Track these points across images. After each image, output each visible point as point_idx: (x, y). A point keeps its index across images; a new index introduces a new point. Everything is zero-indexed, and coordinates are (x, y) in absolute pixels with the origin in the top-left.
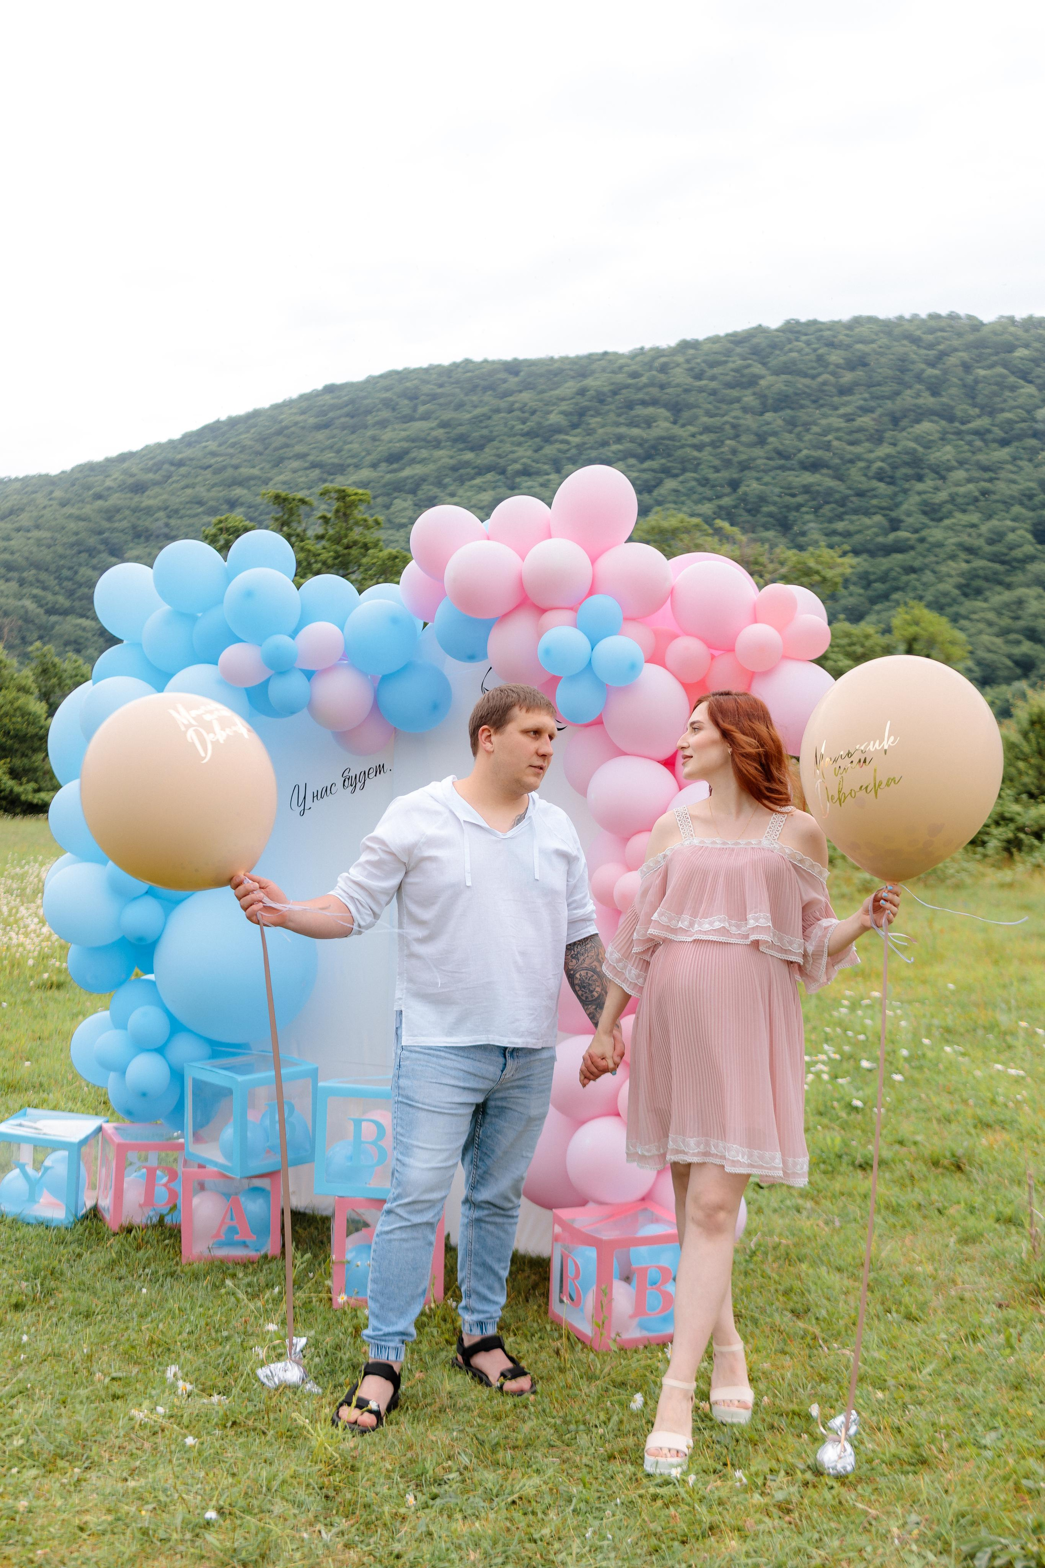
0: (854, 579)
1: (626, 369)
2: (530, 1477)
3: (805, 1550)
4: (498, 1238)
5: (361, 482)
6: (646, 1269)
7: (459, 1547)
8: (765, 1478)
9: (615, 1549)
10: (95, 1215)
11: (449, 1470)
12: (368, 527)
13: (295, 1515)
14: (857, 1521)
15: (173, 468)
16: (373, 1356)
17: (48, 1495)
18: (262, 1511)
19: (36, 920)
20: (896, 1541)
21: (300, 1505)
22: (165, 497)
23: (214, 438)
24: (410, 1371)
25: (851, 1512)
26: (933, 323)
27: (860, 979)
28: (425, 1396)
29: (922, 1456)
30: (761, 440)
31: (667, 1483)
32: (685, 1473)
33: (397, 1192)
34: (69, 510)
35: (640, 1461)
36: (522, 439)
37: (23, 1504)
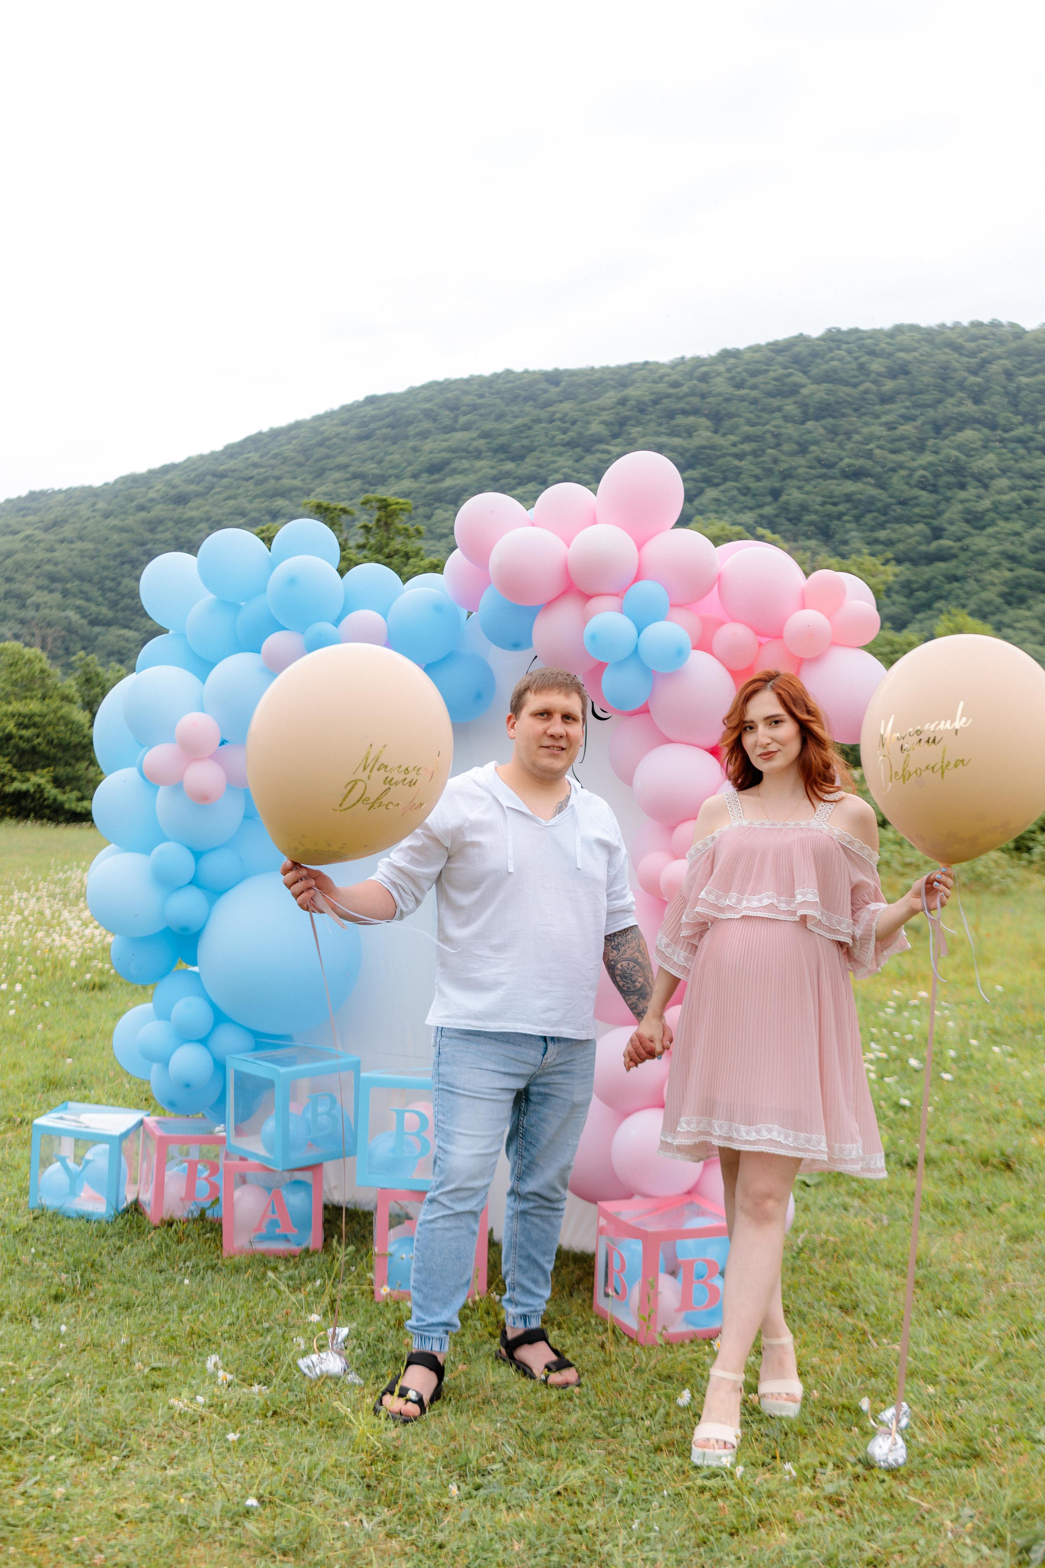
0: (897, 587)
1: (666, 379)
2: (575, 1468)
3: (857, 1542)
4: (543, 1231)
5: (402, 493)
6: (692, 1263)
7: (503, 1538)
8: (815, 1472)
9: (662, 1540)
10: (136, 1209)
11: (493, 1460)
12: (409, 537)
13: (336, 1504)
14: (909, 1514)
15: (215, 480)
16: (416, 1346)
17: (85, 1483)
18: (303, 1500)
19: (79, 923)
20: (950, 1535)
21: (342, 1494)
22: (207, 508)
23: (256, 450)
24: (453, 1363)
25: (904, 1505)
26: (974, 331)
27: (905, 982)
28: (468, 1387)
29: (975, 1450)
30: (803, 449)
31: (714, 1475)
32: (734, 1465)
33: (439, 1180)
34: (112, 521)
35: (687, 1453)
36: (563, 449)
37: (60, 1491)
